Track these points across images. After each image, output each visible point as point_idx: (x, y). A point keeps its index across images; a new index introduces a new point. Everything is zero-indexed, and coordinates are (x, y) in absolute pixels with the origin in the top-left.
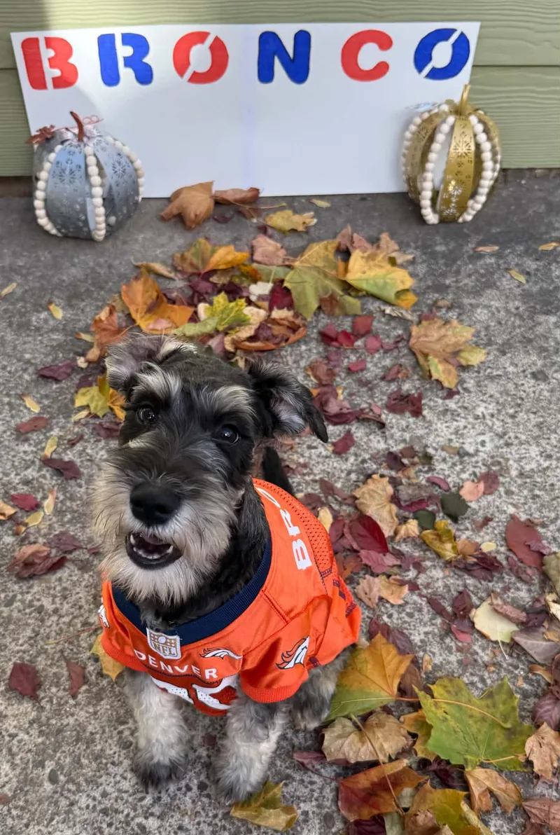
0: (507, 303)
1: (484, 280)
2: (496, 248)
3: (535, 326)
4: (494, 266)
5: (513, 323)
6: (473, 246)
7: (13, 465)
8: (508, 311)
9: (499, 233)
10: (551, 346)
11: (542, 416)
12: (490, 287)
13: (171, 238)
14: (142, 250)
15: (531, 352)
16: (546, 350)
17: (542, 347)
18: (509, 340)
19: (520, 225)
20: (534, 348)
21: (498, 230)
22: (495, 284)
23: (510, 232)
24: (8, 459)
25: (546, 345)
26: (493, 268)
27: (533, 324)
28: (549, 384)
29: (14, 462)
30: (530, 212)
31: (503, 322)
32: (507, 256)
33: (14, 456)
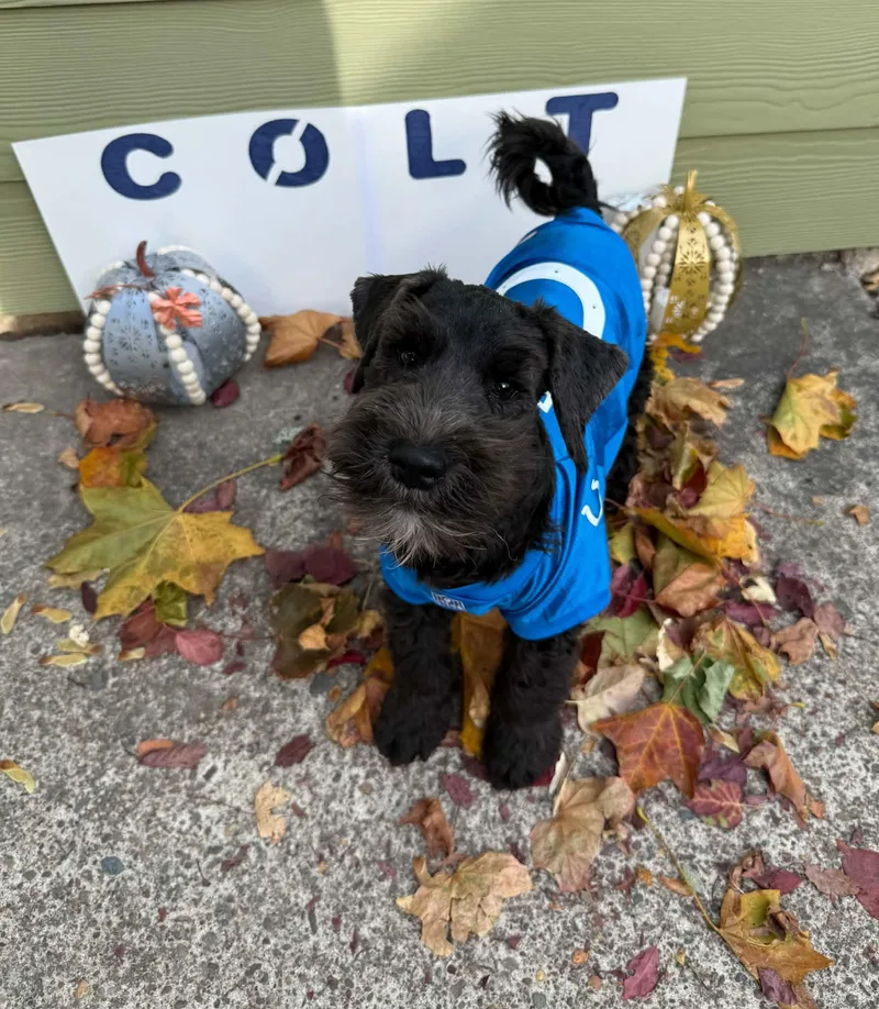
0: (771, 476)
1: (732, 436)
2: (741, 382)
3: (816, 516)
4: (743, 412)
5: (786, 511)
6: (709, 379)
7: (40, 853)
8: (774, 490)
9: (740, 356)
10: (845, 552)
11: (855, 688)
12: (742, 449)
13: (289, 390)
14: (248, 413)
15: (819, 564)
16: (840, 560)
17: (832, 554)
18: (784, 543)
19: (768, 343)
20: (822, 557)
21: (739, 351)
22: (748, 442)
23: (755, 354)
24: (33, 841)
25: (837, 550)
26: (740, 414)
27: (814, 512)
28: (854, 623)
29: (42, 846)
30: (777, 318)
31: (771, 510)
32: (758, 393)
33: (43, 834)
